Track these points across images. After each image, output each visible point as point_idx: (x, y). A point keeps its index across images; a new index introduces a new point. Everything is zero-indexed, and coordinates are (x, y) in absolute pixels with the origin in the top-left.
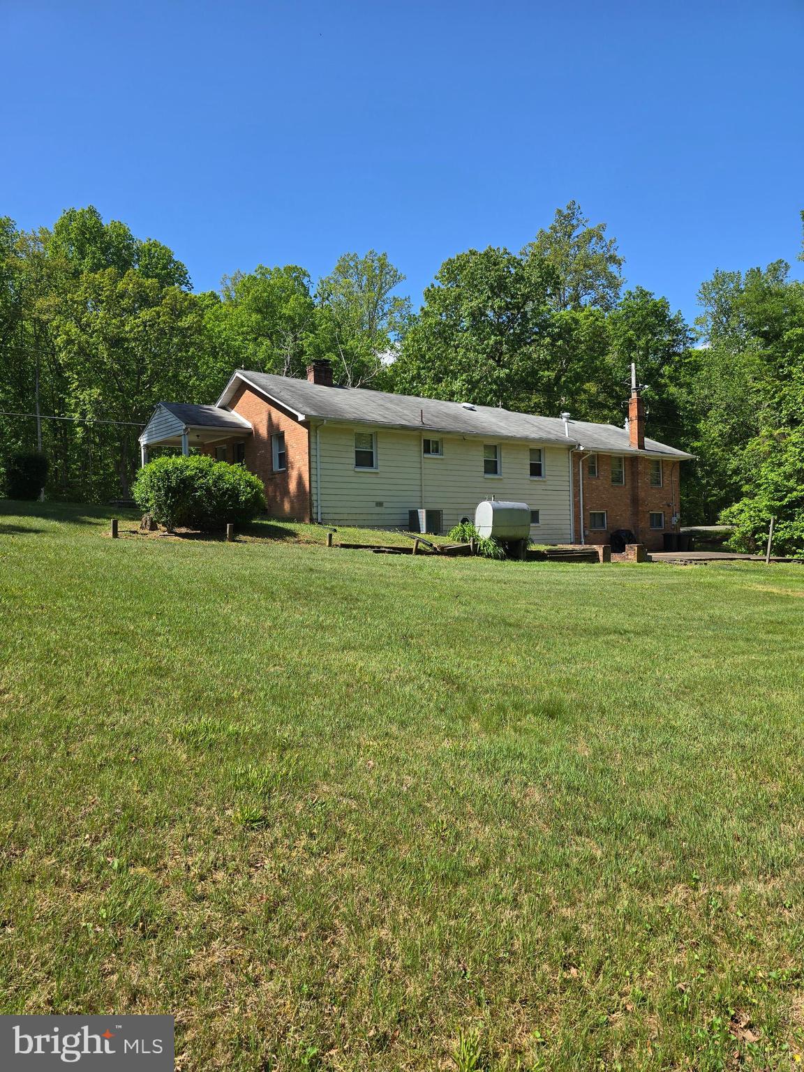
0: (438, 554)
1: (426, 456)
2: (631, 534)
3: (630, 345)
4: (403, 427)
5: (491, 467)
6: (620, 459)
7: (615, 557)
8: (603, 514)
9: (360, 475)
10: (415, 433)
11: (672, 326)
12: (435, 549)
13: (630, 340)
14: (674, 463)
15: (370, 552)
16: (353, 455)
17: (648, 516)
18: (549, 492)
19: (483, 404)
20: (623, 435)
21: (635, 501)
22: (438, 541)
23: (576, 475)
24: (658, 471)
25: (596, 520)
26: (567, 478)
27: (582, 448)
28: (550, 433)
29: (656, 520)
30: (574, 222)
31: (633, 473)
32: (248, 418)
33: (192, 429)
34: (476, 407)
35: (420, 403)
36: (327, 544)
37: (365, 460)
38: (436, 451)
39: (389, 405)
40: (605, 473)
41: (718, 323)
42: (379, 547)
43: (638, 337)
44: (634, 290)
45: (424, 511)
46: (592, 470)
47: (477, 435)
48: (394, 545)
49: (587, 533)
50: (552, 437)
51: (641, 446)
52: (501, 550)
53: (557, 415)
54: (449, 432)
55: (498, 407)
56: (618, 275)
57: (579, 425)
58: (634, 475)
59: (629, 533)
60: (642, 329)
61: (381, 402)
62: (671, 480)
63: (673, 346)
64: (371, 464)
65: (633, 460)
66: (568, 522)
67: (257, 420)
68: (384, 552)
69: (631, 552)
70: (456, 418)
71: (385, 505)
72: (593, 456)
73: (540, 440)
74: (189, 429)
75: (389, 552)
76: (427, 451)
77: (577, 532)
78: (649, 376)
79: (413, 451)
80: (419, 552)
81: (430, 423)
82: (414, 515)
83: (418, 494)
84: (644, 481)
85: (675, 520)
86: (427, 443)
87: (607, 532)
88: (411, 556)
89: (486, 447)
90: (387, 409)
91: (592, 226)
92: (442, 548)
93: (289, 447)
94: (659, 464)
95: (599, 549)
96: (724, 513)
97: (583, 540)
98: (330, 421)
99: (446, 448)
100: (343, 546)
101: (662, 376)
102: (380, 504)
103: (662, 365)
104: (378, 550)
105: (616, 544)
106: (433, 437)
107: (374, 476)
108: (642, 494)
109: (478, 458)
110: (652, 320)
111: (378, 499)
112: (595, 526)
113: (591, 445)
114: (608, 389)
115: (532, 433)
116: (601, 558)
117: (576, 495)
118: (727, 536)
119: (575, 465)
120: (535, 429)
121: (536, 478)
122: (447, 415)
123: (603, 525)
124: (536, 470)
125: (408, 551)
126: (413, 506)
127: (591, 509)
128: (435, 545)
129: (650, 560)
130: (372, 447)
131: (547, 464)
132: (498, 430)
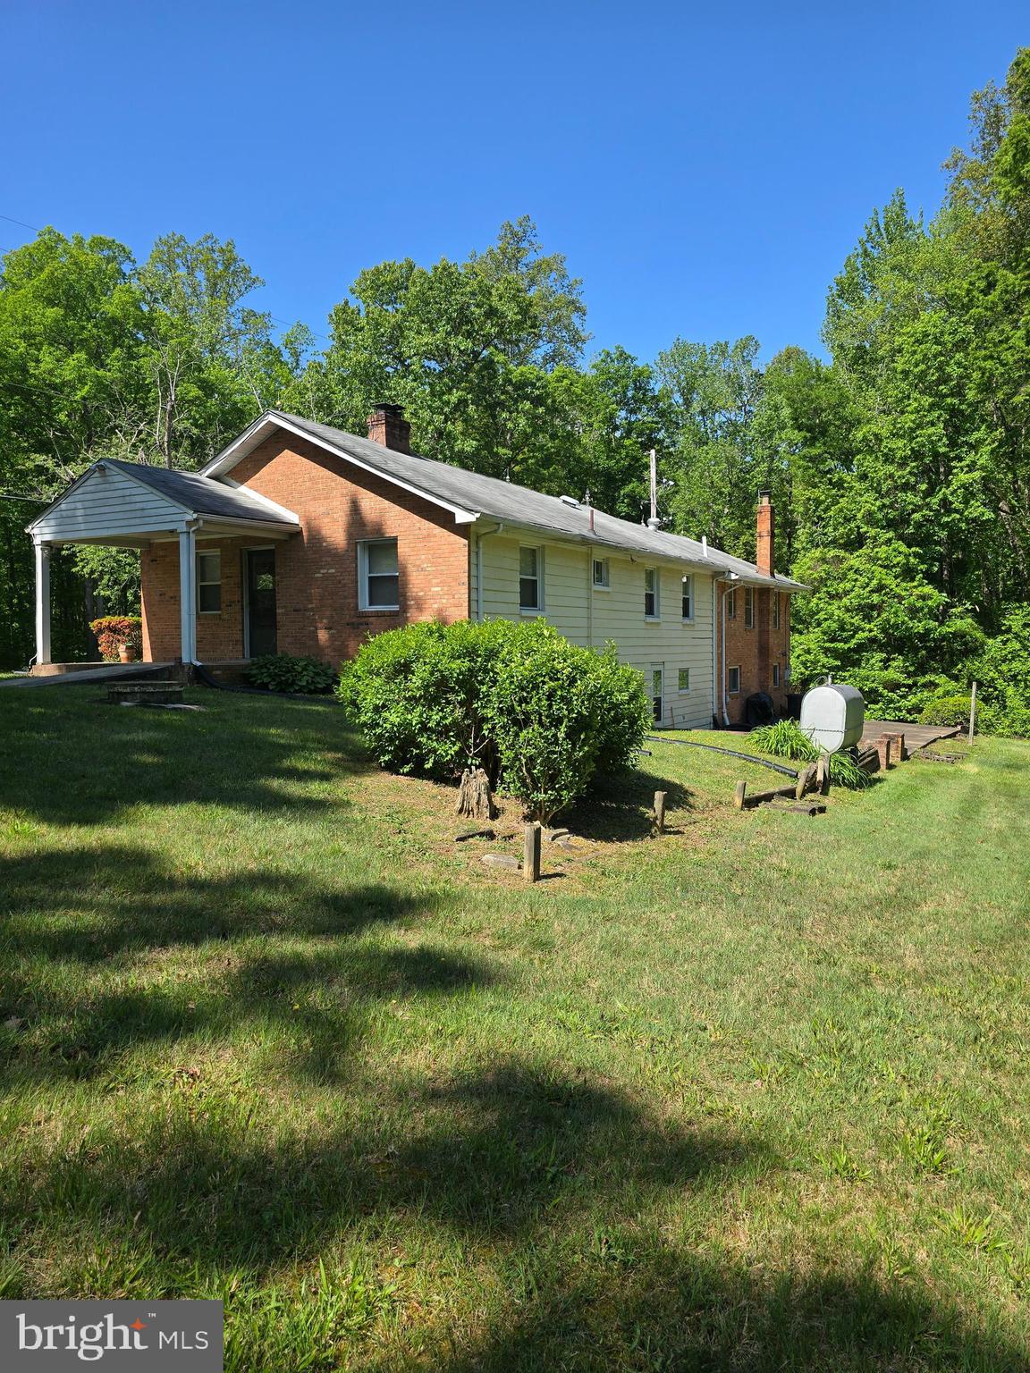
1: (596, 587)
5: (649, 605)
6: (748, 591)
8: (737, 670)
10: (585, 549)
14: (787, 597)
16: (516, 587)
18: (697, 642)
21: (763, 651)
23: (719, 615)
24: (776, 606)
25: (731, 679)
26: (710, 621)
27: (734, 577)
30: (525, 244)
31: (761, 610)
32: (287, 504)
33: (206, 522)
38: (601, 579)
40: (740, 611)
44: (613, 351)
46: (730, 608)
49: (728, 699)
56: (580, 329)
58: (763, 613)
62: (785, 619)
64: (534, 602)
65: (762, 593)
67: (317, 509)
74: (201, 522)
76: (594, 578)
77: (720, 698)
79: (581, 579)
85: (787, 674)
86: (595, 565)
87: (740, 696)
89: (647, 573)
91: (546, 255)
93: (410, 568)
94: (776, 596)
99: (612, 574)
108: (771, 641)
109: (640, 592)
112: (730, 688)
117: (719, 644)
119: (719, 600)
121: (687, 620)
123: (736, 685)
127: (729, 664)
131: (696, 599)
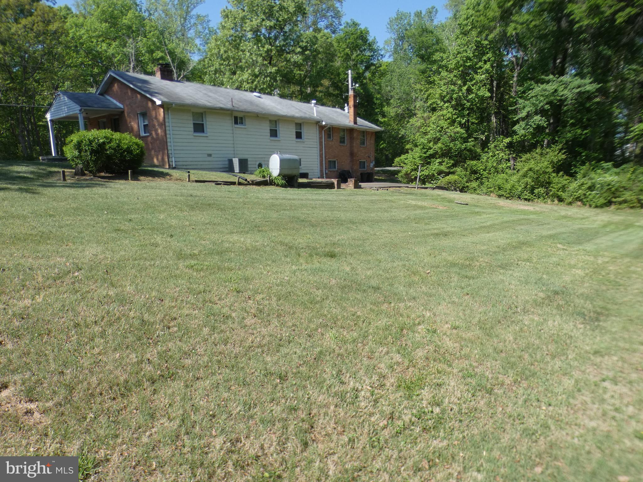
0: (250, 184)
1: (236, 126)
2: (349, 172)
3: (347, 57)
4: (221, 109)
5: (274, 133)
6: (344, 130)
7: (343, 185)
8: (335, 161)
9: (197, 138)
10: (229, 112)
11: (370, 46)
12: (248, 182)
13: (347, 54)
14: (372, 133)
15: (213, 184)
16: (192, 126)
17: (358, 162)
18: (307, 149)
19: (265, 93)
20: (345, 115)
21: (352, 154)
22: (250, 177)
23: (321, 138)
24: (364, 137)
25: (331, 164)
26: (316, 141)
27: (324, 123)
28: (305, 113)
29: (362, 164)
31: (351, 138)
32: (120, 102)
34: (263, 96)
35: (228, 92)
36: (187, 180)
37: (199, 128)
38: (242, 123)
39: (210, 94)
40: (336, 137)
41: (397, 45)
42: (217, 182)
43: (352, 52)
44: (349, 21)
45: (237, 159)
46: (329, 136)
47: (265, 114)
48: (225, 180)
49: (327, 171)
50: (307, 116)
51: (355, 123)
52: (284, 182)
53: (308, 102)
54: (248, 112)
55: (274, 95)
56: (340, 10)
57: (321, 108)
58: (352, 139)
59: (348, 172)
60: (355, 47)
61: (205, 92)
62: (370, 142)
63: (371, 59)
64: (203, 131)
65: (351, 131)
66: (317, 166)
67: (127, 103)
68: (220, 184)
69: (351, 183)
70: (251, 103)
71: (213, 156)
72: (329, 128)
73: (301, 118)
75: (224, 184)
76: (236, 123)
77: (321, 171)
78: (357, 78)
79: (227, 124)
80: (240, 184)
81: (237, 106)
82: (231, 162)
83: (232, 149)
84: (356, 143)
85: (372, 165)
86: (236, 118)
87: (337, 171)
88: (235, 186)
89: (271, 121)
90: (210, 96)
92: (252, 181)
93: (151, 121)
94: (364, 133)
95: (335, 181)
96: (397, 160)
97: (324, 176)
98: (177, 105)
99: (247, 121)
100: (197, 181)
101: (365, 78)
102: (210, 155)
103: (364, 71)
104: (217, 183)
105: (343, 178)
106: (239, 115)
107: (205, 138)
108: (355, 150)
109: (266, 128)
110: (360, 42)
111: (210, 152)
112: (330, 168)
113: (329, 122)
114: (335, 85)
115: (297, 114)
116: (336, 186)
117: (321, 150)
118: (397, 172)
119: (320, 133)
120: (297, 111)
121: (299, 140)
122: (246, 101)
123: (335, 167)
124: (299, 135)
125: (233, 183)
126: (230, 156)
127: (329, 158)
128: (248, 180)
129: (360, 187)
130: (203, 121)
131: (305, 132)
132: (277, 111)
